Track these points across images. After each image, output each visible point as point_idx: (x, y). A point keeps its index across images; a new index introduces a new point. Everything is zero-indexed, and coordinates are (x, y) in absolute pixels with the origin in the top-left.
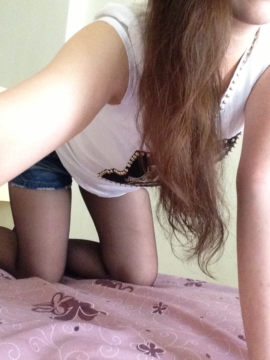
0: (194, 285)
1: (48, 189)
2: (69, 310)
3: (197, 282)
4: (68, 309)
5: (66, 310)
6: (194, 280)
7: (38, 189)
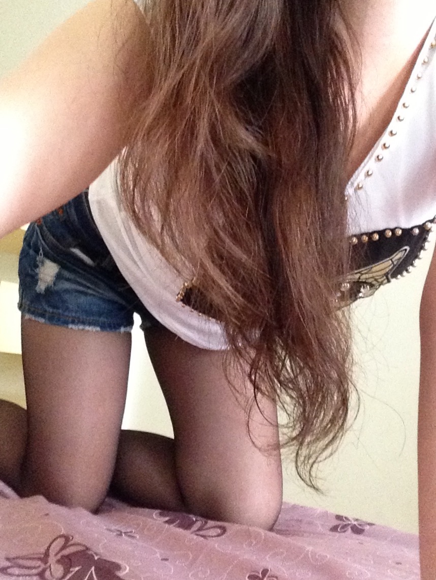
0: (350, 529)
1: (87, 328)
2: (72, 572)
3: (356, 523)
4: (71, 570)
5: (67, 571)
6: (350, 519)
7: (70, 326)
